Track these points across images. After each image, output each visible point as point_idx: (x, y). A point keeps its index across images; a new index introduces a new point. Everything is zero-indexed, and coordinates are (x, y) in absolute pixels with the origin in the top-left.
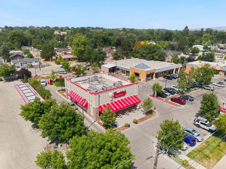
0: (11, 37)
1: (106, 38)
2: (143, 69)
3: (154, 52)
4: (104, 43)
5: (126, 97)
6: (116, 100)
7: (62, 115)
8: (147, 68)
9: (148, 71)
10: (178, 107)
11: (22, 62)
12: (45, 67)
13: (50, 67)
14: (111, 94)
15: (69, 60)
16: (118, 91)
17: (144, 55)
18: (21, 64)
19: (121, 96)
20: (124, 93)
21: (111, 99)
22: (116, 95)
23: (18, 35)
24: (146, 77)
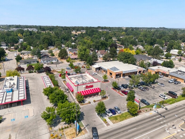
0: (42, 40)
1: (103, 43)
2: (114, 71)
3: (129, 58)
4: (102, 46)
5: (93, 88)
6: (87, 89)
7: (58, 95)
8: (117, 70)
9: (117, 73)
10: (123, 96)
11: (47, 60)
12: (60, 64)
13: (63, 64)
14: (84, 86)
15: (76, 59)
16: (89, 85)
17: (122, 59)
18: (47, 61)
19: (90, 88)
20: (92, 86)
21: (84, 89)
22: (87, 87)
23: (47, 39)
24: (115, 76)
